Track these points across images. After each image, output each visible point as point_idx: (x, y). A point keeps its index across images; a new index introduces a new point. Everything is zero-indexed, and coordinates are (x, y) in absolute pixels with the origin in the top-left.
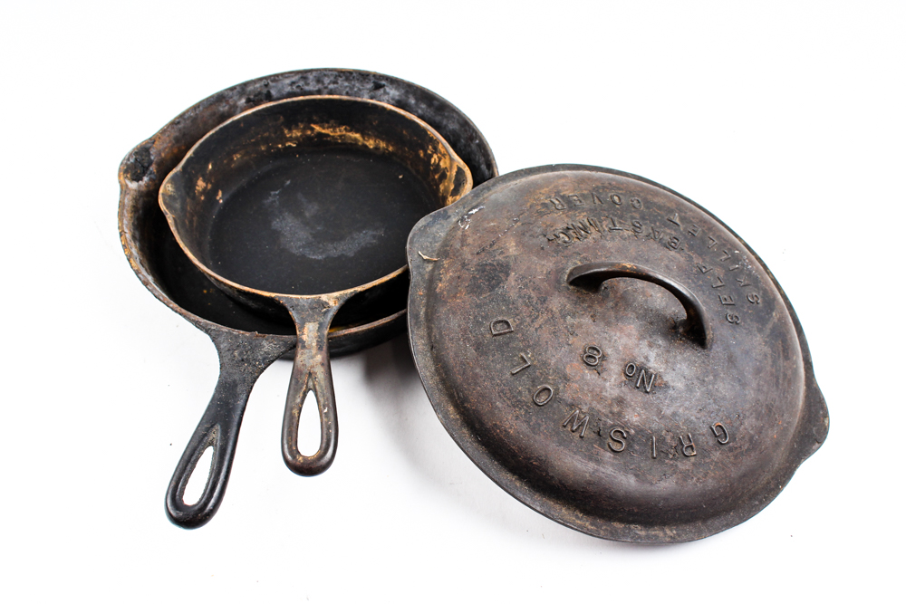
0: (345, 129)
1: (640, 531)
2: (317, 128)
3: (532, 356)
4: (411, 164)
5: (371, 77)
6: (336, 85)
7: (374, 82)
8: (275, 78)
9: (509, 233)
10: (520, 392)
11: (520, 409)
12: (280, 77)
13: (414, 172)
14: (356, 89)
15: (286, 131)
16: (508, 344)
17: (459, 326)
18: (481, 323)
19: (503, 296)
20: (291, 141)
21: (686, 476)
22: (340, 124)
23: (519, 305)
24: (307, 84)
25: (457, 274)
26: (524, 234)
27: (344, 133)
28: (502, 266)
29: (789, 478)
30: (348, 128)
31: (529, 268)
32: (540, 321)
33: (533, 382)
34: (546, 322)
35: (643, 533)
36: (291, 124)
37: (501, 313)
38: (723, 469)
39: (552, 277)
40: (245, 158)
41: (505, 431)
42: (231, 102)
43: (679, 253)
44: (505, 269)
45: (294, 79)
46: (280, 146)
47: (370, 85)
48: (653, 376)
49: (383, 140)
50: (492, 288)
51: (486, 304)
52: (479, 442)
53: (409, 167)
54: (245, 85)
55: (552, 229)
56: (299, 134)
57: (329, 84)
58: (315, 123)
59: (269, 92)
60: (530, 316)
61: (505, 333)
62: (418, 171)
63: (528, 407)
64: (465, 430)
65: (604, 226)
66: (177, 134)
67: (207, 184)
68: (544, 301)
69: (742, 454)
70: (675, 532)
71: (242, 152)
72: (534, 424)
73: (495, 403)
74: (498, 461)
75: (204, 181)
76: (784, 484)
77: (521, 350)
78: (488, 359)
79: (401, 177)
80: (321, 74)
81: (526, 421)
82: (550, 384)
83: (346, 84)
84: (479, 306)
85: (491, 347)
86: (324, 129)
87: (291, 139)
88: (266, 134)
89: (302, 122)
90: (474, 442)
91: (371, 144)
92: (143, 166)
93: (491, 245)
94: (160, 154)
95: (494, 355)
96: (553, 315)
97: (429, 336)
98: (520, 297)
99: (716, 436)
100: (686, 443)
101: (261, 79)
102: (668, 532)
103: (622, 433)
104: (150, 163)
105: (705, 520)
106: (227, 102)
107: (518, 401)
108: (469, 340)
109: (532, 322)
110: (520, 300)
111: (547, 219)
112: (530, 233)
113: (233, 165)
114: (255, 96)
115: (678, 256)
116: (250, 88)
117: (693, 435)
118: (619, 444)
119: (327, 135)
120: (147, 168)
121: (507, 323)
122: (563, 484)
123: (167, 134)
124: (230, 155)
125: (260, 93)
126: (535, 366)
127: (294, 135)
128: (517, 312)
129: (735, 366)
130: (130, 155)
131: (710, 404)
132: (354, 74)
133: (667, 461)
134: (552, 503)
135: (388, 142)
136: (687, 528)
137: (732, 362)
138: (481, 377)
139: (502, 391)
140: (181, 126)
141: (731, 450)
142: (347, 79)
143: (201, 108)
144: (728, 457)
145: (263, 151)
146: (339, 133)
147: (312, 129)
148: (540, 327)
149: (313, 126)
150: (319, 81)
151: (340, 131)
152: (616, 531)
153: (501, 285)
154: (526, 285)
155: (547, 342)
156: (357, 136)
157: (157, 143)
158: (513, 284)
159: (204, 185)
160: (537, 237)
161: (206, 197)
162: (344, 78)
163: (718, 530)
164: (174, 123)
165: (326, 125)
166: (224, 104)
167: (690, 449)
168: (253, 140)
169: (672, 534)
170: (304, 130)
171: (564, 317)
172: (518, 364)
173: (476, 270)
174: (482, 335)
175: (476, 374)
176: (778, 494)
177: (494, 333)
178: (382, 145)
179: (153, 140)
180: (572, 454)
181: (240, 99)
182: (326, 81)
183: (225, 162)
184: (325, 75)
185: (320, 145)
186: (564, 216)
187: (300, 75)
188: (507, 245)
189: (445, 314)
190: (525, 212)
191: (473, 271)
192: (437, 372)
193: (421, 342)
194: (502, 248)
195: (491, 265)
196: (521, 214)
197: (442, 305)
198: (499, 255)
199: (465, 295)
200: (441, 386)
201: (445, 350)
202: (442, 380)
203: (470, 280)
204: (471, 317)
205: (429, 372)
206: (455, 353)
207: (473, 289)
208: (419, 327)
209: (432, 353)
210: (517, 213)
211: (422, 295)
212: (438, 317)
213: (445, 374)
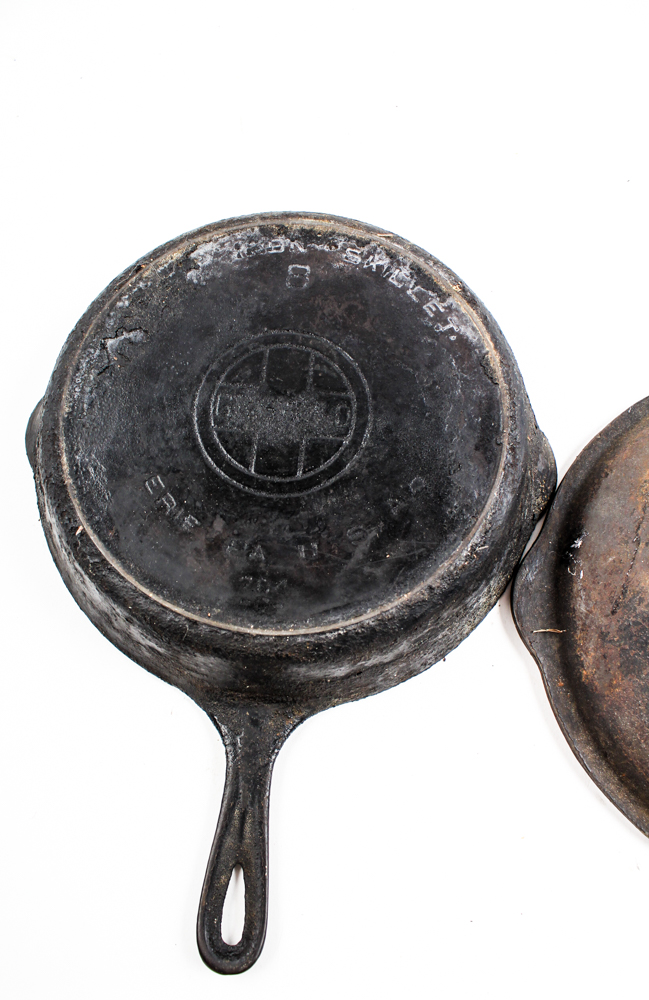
9: (637, 565)
17: (632, 724)
25: (599, 654)
93: (624, 594)
97: (596, 740)
173: (622, 638)
188: (642, 584)
189: (608, 712)
190: (641, 523)
191: (618, 641)
192: (622, 782)
193: (588, 751)
194: (638, 593)
195: (636, 623)
196: (639, 528)
197: (600, 701)
198: (639, 605)
199: (622, 679)
200: (633, 797)
201: (626, 758)
202: (633, 791)
203: (620, 656)
204: (641, 711)
205: (613, 784)
206: (641, 760)
207: (628, 667)
208: (578, 731)
209: (607, 761)
210: (633, 527)
211: (563, 686)
212: (600, 716)
213: (636, 785)
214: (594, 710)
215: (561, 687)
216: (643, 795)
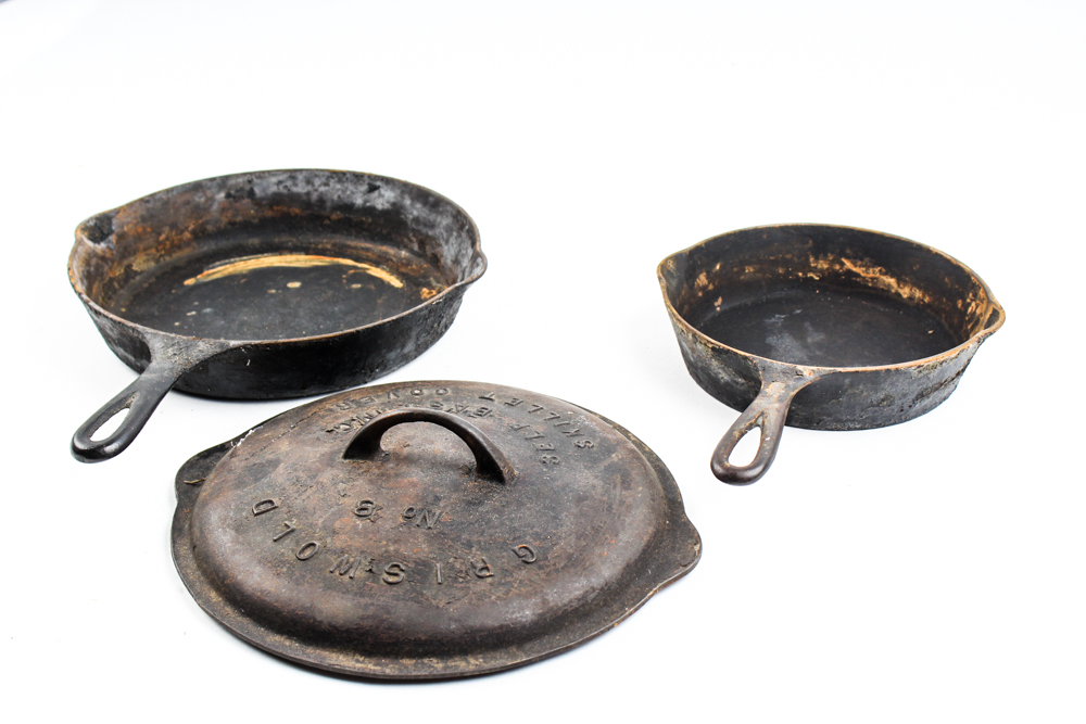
0: (880, 271)
1: (436, 662)
2: (848, 265)
3: (297, 521)
4: (946, 318)
5: (366, 178)
6: (327, 188)
7: (369, 184)
8: (261, 175)
10: (282, 554)
11: (282, 567)
12: (266, 174)
13: (947, 327)
14: (348, 193)
15: (812, 259)
20: (814, 272)
21: (482, 596)
22: (875, 264)
24: (296, 185)
27: (878, 275)
30: (884, 270)
32: (309, 493)
33: (297, 542)
34: (315, 492)
35: (441, 666)
36: (819, 252)
38: (530, 585)
39: (326, 457)
40: (758, 275)
42: (209, 193)
45: (281, 178)
46: (800, 274)
47: (364, 188)
48: (438, 513)
49: (920, 288)
53: (943, 320)
54: (227, 178)
56: (826, 266)
57: (320, 186)
58: (847, 257)
59: (252, 190)
60: (298, 491)
62: (951, 325)
63: (291, 563)
64: (228, 609)
66: (144, 213)
67: (709, 283)
68: (315, 476)
69: (557, 570)
70: (480, 660)
71: (757, 266)
72: (298, 577)
74: (265, 627)
75: (707, 278)
77: (285, 520)
79: (930, 332)
80: (310, 175)
81: (288, 576)
82: (316, 540)
83: (338, 186)
86: (856, 266)
87: (814, 270)
88: (788, 256)
89: (832, 253)
91: (905, 292)
92: (102, 233)
94: (122, 227)
96: (323, 486)
99: (518, 556)
100: (480, 567)
101: (245, 174)
103: (399, 568)
104: (111, 232)
106: (204, 192)
107: (281, 561)
109: (300, 495)
113: (742, 277)
114: (237, 191)
115: (484, 420)
116: (232, 182)
117: (489, 559)
118: (396, 577)
119: (858, 275)
120: (107, 235)
123: (134, 209)
124: (743, 264)
125: (242, 189)
126: (300, 529)
127: (819, 266)
130: (91, 219)
132: (348, 175)
133: (456, 585)
134: (327, 652)
135: (925, 290)
136: (497, 653)
139: (262, 557)
140: (150, 205)
141: (541, 567)
142: (340, 181)
143: (175, 193)
144: (538, 575)
145: (780, 274)
146: (871, 275)
147: (842, 264)
148: (308, 498)
149: (843, 260)
150: (309, 182)
151: (874, 272)
152: (407, 667)
155: (314, 508)
156: (892, 281)
157: (121, 214)
159: (706, 282)
160: (314, 433)
161: (703, 295)
162: (336, 179)
164: (143, 201)
165: (859, 263)
166: (200, 194)
167: (485, 570)
168: (772, 258)
169: (478, 663)
170: (832, 262)
171: (335, 485)
172: (281, 532)
178: (918, 294)
179: (117, 211)
180: (341, 595)
181: (219, 191)
182: (317, 182)
183: (735, 269)
184: (316, 176)
185: (847, 284)
187: (288, 174)
188: (280, 445)
190: (303, 419)
191: (239, 472)
192: (199, 567)
193: (184, 548)
194: (273, 449)
195: (260, 463)
196: (300, 421)
198: (269, 455)
199: (228, 492)
203: (235, 480)
204: (233, 507)
209: (193, 554)
210: (296, 421)
211: (188, 513)
213: (206, 564)
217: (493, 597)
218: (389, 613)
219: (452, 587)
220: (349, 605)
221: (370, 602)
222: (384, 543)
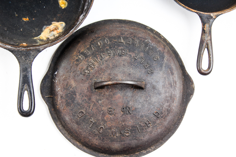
1: (144, 152)
3: (94, 119)
9: (70, 78)
10: (94, 132)
11: (97, 136)
16: (85, 118)
17: (69, 119)
18: (75, 115)
19: (77, 103)
21: (151, 132)
23: (83, 104)
25: (61, 102)
26: (75, 77)
28: (73, 92)
29: (185, 112)
31: (81, 89)
32: (91, 106)
33: (97, 127)
34: (93, 106)
35: (145, 152)
37: (79, 109)
38: (161, 124)
39: (89, 89)
41: (95, 144)
43: (126, 56)
44: (74, 93)
48: (131, 108)
50: (73, 102)
51: (73, 108)
52: (89, 149)
55: (83, 70)
60: (88, 106)
61: (83, 116)
63: (99, 135)
64: (84, 147)
65: (99, 60)
68: (90, 99)
69: (166, 116)
70: (154, 147)
72: (102, 139)
73: (89, 138)
74: (97, 152)
76: (183, 115)
77: (90, 119)
78: (81, 126)
81: (99, 139)
82: (102, 125)
84: (72, 110)
85: (81, 122)
90: (88, 149)
93: (67, 86)
95: (83, 124)
96: (94, 103)
97: (62, 123)
98: (82, 101)
99: (156, 116)
100: (147, 123)
102: (152, 148)
103: (128, 130)
105: (162, 139)
107: (95, 134)
108: (74, 122)
109: (89, 108)
110: (83, 102)
111: (80, 66)
112: (77, 75)
115: (126, 57)
117: (149, 119)
118: (128, 133)
121: (82, 112)
122: (117, 151)
126: (95, 122)
128: (84, 107)
129: (156, 89)
131: (151, 107)
133: (144, 131)
134: (117, 156)
136: (158, 144)
137: (154, 88)
138: (82, 132)
139: (89, 134)
141: (162, 117)
144: (162, 120)
148: (92, 108)
152: (137, 155)
153: (75, 99)
154: (83, 96)
155: (96, 113)
158: (79, 97)
160: (79, 75)
163: (167, 140)
167: (149, 124)
169: (154, 148)
171: (98, 102)
172: (91, 123)
174: (76, 119)
175: (80, 132)
176: (182, 119)
177: (80, 117)
180: (116, 143)
186: (85, 62)
188: (71, 83)
189: (63, 116)
190: (72, 67)
191: (65, 98)
192: (69, 134)
193: (60, 126)
194: (70, 85)
195: (69, 93)
196: (71, 68)
197: (61, 113)
198: (70, 88)
199: (66, 108)
200: (72, 138)
201: (68, 127)
202: (72, 136)
203: (66, 102)
204: (71, 115)
205: (67, 134)
206: (72, 128)
207: (68, 104)
208: (58, 122)
209: (65, 129)
210: (70, 68)
211: (54, 110)
212: (62, 117)
213: (72, 134)
214: (60, 116)
215: (53, 111)
216: (74, 137)
217: (154, 132)
218: (130, 145)
219: (143, 132)
220: (119, 145)
221: (124, 143)
222: (121, 122)
